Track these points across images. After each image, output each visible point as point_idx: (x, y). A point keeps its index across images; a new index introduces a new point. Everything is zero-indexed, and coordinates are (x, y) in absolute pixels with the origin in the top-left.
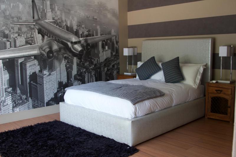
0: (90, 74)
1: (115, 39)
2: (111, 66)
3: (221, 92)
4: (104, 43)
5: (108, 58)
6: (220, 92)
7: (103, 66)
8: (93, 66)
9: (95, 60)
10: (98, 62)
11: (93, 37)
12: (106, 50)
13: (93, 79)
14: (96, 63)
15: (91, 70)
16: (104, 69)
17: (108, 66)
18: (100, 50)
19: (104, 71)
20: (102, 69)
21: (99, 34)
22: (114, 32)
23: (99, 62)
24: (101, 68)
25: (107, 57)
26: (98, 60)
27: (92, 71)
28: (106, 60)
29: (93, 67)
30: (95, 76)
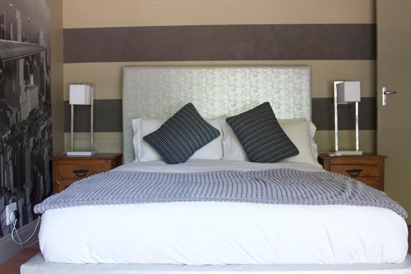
0: (4, 156)
1: (45, 58)
2: (39, 133)
3: (359, 174)
4: (27, 65)
5: (35, 109)
6: (357, 173)
7: (26, 132)
8: (9, 132)
9: (11, 113)
10: (17, 120)
11: (9, 41)
12: (31, 87)
13: (9, 174)
14: (15, 122)
15: (5, 145)
16: (28, 141)
17: (35, 135)
18: (20, 85)
19: (28, 146)
20: (25, 142)
21: (20, 36)
22: (44, 38)
23: (19, 121)
24: (22, 139)
25: (33, 108)
26: (19, 113)
27: (6, 147)
28: (31, 113)
29: (9, 135)
30: (13, 163)
